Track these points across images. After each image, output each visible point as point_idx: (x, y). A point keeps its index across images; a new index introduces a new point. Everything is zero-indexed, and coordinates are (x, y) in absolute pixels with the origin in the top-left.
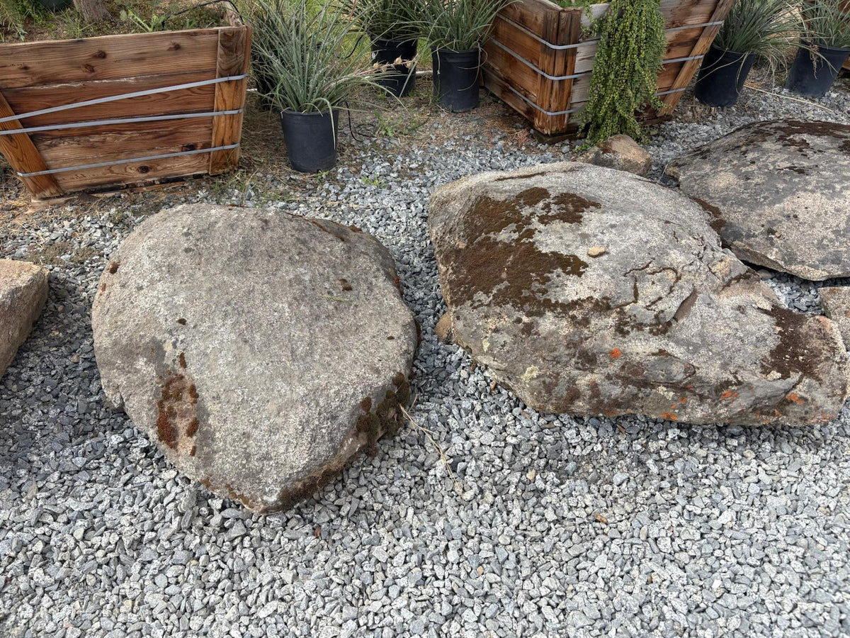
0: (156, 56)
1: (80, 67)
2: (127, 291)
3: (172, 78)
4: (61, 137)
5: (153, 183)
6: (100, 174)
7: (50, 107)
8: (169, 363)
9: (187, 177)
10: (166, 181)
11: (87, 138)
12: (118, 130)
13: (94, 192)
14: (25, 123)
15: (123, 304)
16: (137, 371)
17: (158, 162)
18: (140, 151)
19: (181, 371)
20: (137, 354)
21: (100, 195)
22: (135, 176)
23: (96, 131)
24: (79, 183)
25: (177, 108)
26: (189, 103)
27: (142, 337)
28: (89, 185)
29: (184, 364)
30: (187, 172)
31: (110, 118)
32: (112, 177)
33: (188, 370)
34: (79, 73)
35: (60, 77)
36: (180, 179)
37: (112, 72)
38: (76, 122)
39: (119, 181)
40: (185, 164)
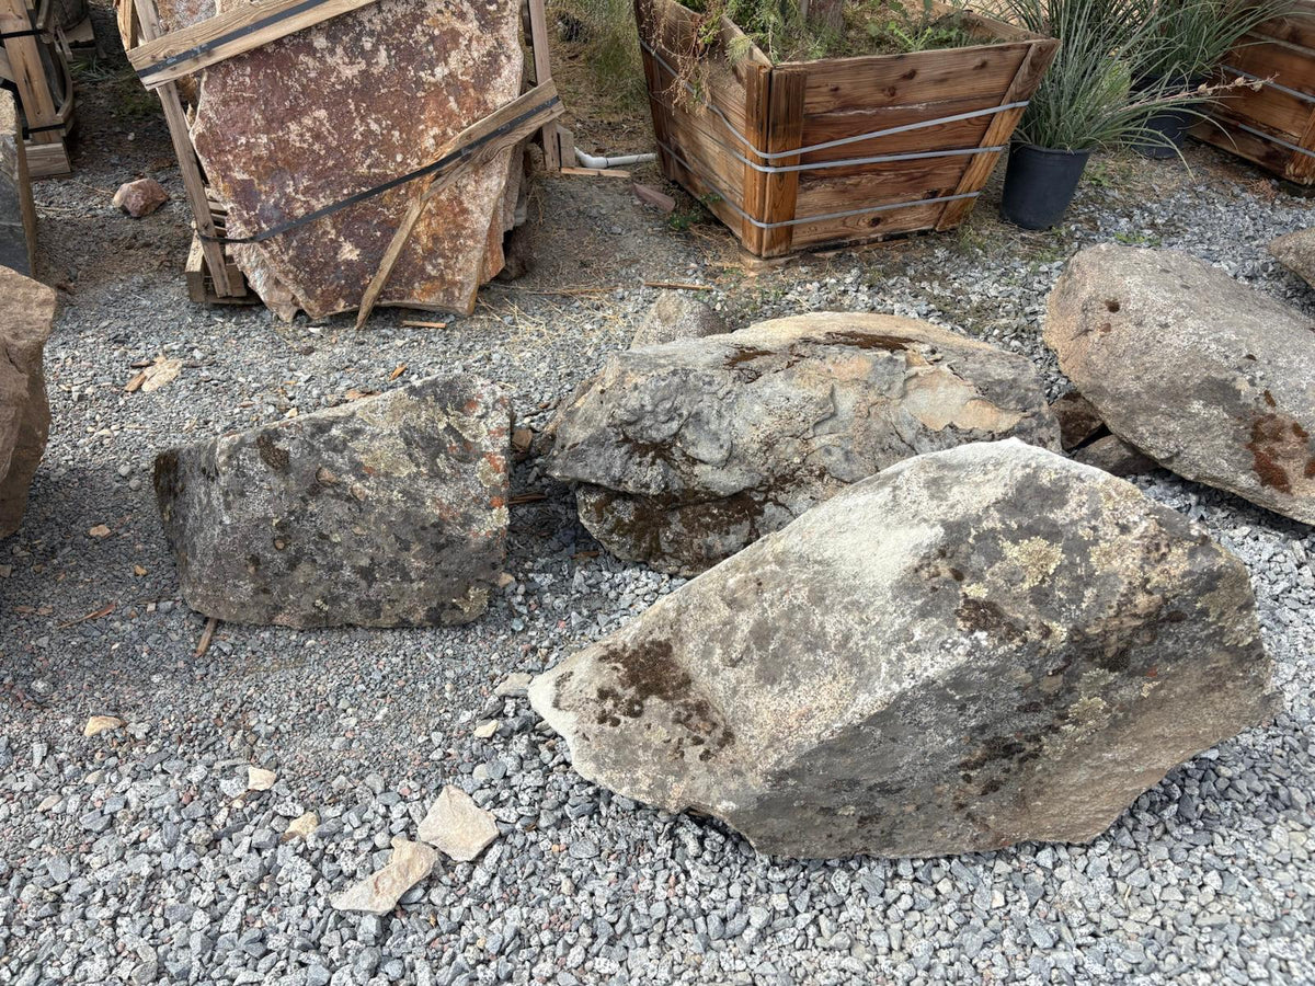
0: (959, 75)
1: (883, 90)
2: (1145, 330)
3: (959, 105)
4: (823, 178)
5: (875, 241)
6: (832, 227)
7: (832, 140)
8: (1250, 401)
9: (911, 233)
10: (891, 238)
11: (843, 180)
12: (876, 170)
13: (816, 251)
14: (805, 159)
15: (1147, 344)
16: (1193, 416)
17: (891, 213)
18: (886, 197)
19: (1269, 410)
20: (1187, 397)
21: (821, 255)
22: (864, 230)
23: (858, 171)
24: (807, 238)
25: (944, 142)
26: (960, 137)
27: (1187, 378)
28: (814, 242)
29: (1272, 403)
30: (914, 227)
31: (877, 155)
32: (842, 230)
33: (1279, 409)
34: (880, 97)
35: (860, 102)
36: (904, 236)
37: (909, 97)
38: (846, 158)
39: (844, 237)
40: (916, 215)
